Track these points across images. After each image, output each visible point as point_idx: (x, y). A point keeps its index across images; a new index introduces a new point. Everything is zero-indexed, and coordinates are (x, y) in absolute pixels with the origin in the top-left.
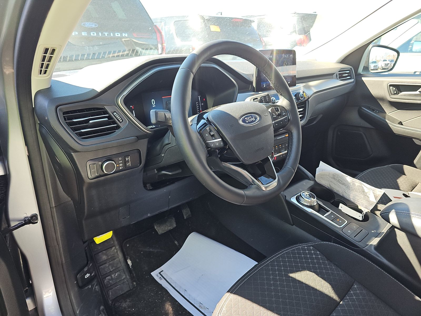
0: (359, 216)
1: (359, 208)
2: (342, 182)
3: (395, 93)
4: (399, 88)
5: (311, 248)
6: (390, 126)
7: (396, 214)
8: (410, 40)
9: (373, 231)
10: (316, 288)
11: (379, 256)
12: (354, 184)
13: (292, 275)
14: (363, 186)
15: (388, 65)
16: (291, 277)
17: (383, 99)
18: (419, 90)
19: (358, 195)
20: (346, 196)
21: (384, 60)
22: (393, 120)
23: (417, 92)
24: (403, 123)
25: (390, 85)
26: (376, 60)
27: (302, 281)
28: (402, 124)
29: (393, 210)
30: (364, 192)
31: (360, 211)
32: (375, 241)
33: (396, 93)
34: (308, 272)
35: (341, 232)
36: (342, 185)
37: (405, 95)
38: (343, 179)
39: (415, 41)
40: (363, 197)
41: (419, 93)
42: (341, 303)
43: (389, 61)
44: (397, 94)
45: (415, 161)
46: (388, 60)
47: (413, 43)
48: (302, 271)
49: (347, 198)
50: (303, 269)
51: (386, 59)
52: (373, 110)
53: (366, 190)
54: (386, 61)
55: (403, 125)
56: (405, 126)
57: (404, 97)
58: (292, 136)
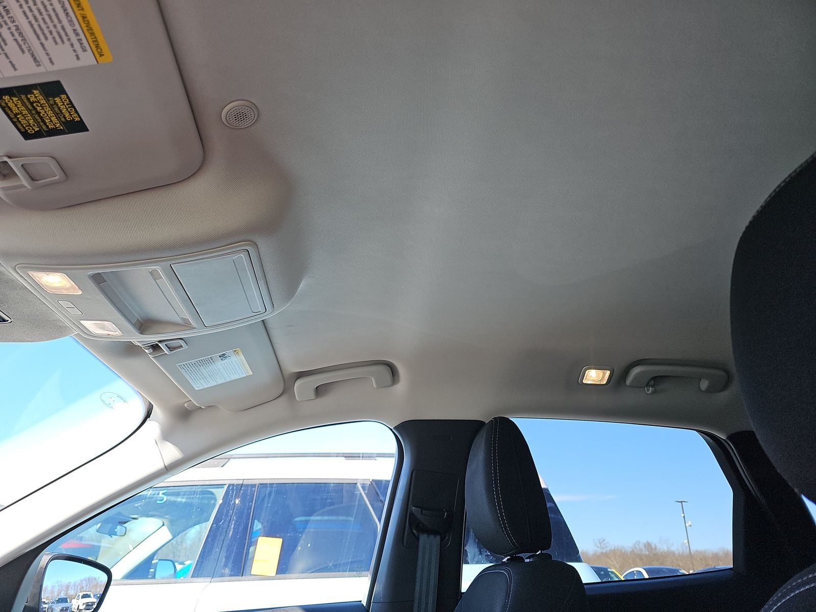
8: (151, 557)
15: (92, 605)
21: (85, 596)
26: (66, 595)
39: (159, 560)
43: (94, 597)
46: (92, 596)
47: (157, 563)
51: (88, 593)
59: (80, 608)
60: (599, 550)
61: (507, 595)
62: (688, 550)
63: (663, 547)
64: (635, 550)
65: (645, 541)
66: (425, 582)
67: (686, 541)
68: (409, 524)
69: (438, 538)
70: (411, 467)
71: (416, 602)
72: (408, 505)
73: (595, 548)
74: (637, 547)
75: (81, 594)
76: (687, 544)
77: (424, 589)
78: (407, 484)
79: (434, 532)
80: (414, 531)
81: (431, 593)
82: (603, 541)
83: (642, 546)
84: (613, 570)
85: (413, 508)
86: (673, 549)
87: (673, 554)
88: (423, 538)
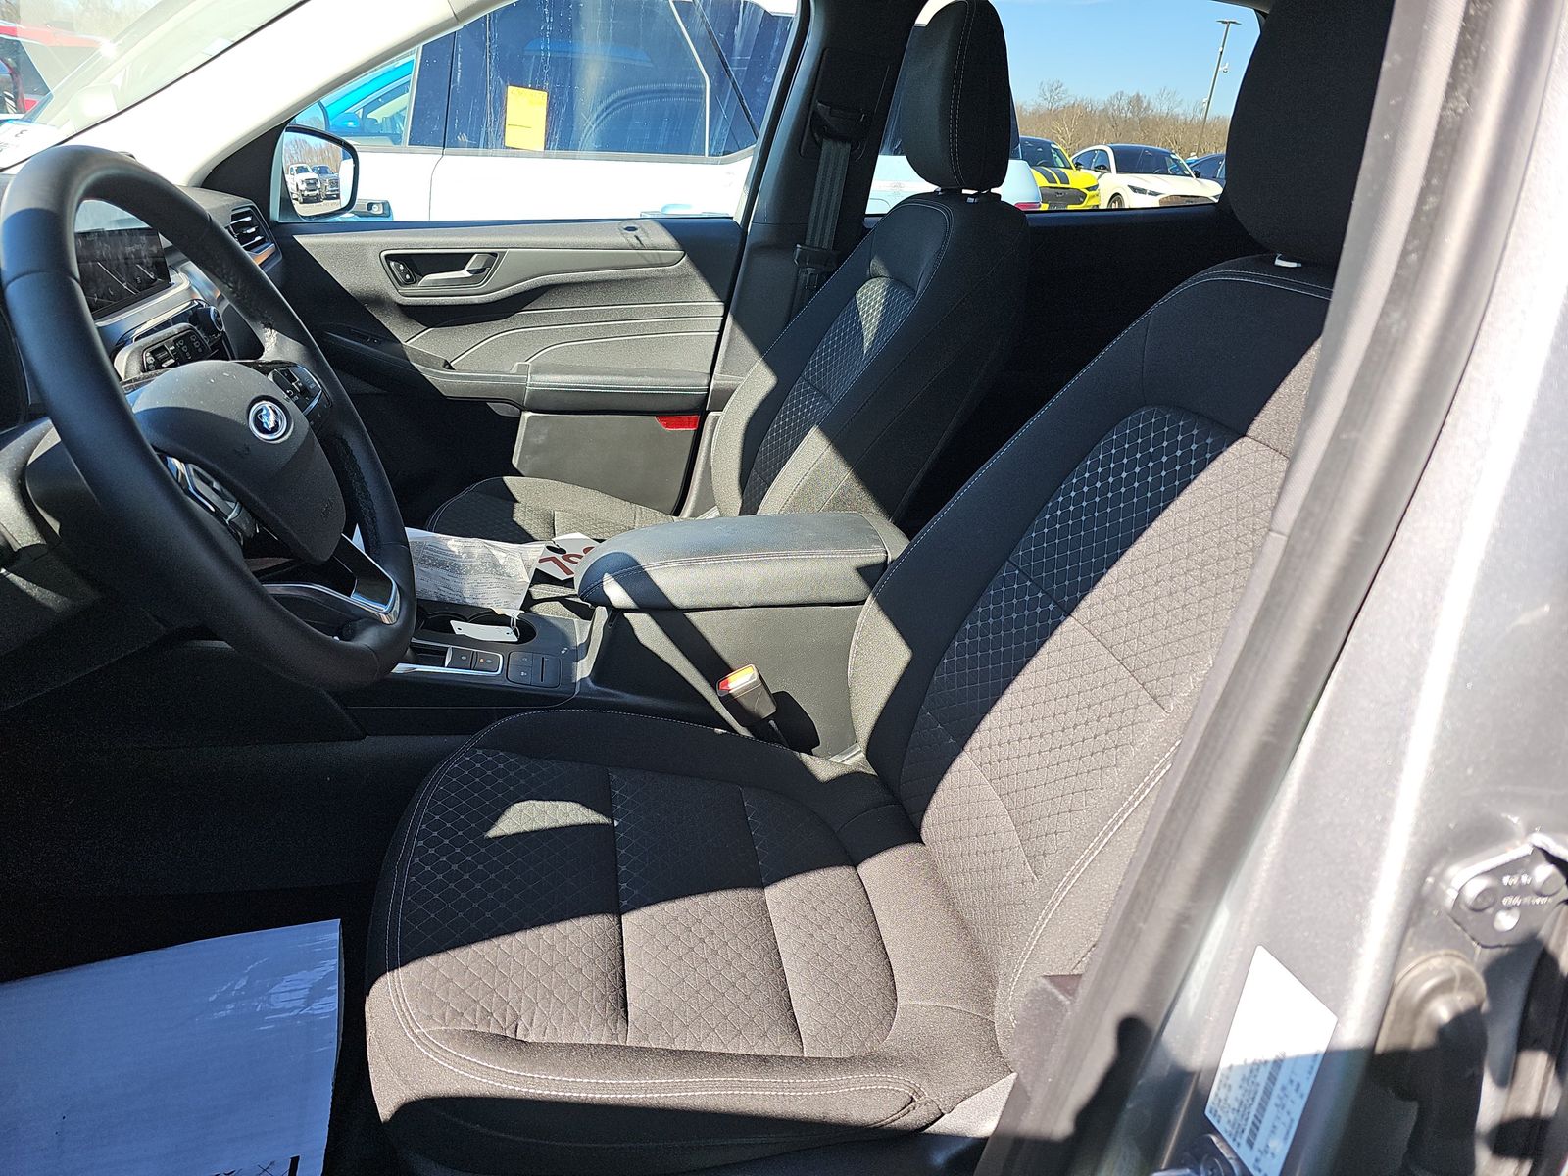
0: (505, 634)
1: (499, 612)
2: (434, 560)
3: (408, 281)
4: (415, 265)
5: (480, 752)
6: (428, 377)
7: (617, 581)
9: (563, 652)
10: (557, 825)
11: (613, 695)
12: (470, 555)
13: (492, 833)
14: (494, 552)
16: (495, 838)
17: (379, 301)
18: (467, 268)
19: (484, 581)
20: (449, 596)
22: (429, 360)
23: (464, 274)
24: (452, 364)
25: (389, 257)
27: (522, 831)
28: (451, 368)
29: (606, 576)
30: (496, 565)
31: (503, 621)
32: (584, 669)
33: (411, 280)
34: (517, 805)
35: (508, 684)
36: (435, 569)
37: (436, 283)
38: (437, 552)
40: (496, 581)
41: (469, 275)
42: (616, 824)
44: (413, 281)
45: (515, 462)
48: (504, 811)
49: (456, 599)
50: (505, 807)
51: (304, 165)
52: (363, 338)
53: (501, 559)
54: (306, 171)
55: (453, 369)
56: (459, 371)
57: (433, 288)
58: (348, 452)
59: (300, 188)
60: (1046, 105)
61: (945, 239)
62: (1203, 115)
63: (1160, 107)
64: (1111, 111)
65: (1132, 94)
66: (824, 203)
67: (1206, 100)
68: (811, 126)
69: (848, 146)
70: (821, 44)
71: (811, 225)
72: (811, 99)
73: (1040, 100)
74: (1116, 102)
75: (294, 167)
76: (1206, 105)
77: (823, 210)
78: (814, 66)
79: (844, 140)
80: (816, 135)
81: (831, 216)
82: (1056, 89)
83: (1124, 103)
84: (1059, 147)
85: (820, 104)
86: (1178, 110)
87: (1176, 118)
88: (827, 146)
